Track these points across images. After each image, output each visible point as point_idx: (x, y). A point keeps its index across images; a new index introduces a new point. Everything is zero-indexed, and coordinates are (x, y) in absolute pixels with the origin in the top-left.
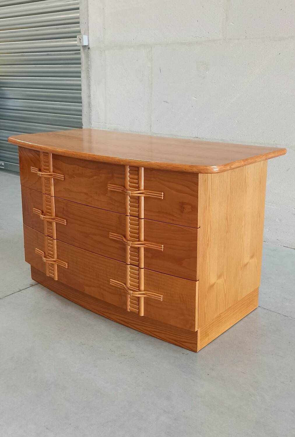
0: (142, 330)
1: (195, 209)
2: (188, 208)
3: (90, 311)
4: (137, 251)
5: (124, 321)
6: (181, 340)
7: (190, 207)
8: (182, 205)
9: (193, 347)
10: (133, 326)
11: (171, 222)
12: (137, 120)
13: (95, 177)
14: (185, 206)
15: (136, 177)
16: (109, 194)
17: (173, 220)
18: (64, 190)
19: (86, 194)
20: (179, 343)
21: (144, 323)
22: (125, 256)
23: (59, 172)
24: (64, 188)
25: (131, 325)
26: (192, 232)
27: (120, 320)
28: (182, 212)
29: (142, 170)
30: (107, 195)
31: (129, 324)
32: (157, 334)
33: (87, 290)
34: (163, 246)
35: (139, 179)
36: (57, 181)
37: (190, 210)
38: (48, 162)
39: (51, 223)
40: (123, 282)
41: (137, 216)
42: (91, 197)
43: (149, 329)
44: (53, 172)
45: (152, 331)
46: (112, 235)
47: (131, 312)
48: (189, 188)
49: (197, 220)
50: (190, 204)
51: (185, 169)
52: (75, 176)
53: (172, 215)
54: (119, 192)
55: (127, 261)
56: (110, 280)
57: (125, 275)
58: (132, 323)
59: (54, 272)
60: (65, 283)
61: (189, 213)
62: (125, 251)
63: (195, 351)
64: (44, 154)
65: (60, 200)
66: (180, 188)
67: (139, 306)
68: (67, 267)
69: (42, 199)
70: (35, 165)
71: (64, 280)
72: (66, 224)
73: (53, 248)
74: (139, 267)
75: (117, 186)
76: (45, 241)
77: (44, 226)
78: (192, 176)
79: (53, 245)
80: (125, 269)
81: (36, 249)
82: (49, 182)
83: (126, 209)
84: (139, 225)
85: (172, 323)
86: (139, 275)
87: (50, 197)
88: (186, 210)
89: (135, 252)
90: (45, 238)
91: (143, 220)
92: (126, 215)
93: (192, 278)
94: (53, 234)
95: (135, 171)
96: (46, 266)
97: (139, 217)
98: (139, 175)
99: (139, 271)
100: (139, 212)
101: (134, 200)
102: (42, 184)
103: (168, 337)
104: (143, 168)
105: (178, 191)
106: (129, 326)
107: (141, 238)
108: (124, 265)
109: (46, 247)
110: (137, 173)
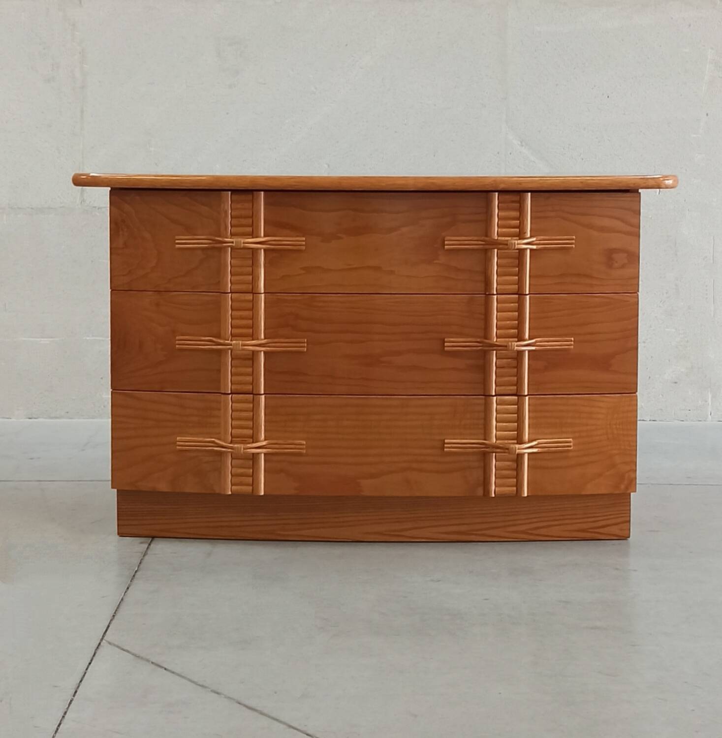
0: (507, 535)
1: (634, 258)
2: (620, 258)
4: (514, 363)
5: (460, 533)
6: (598, 524)
7: (625, 255)
8: (610, 255)
9: (621, 530)
11: (589, 289)
13: (404, 230)
14: (615, 256)
15: (515, 214)
16: (443, 259)
17: (592, 285)
18: (303, 272)
19: (377, 269)
20: (592, 532)
23: (288, 232)
24: (303, 269)
25: (476, 535)
26: (628, 301)
28: (610, 267)
29: (528, 198)
30: (435, 262)
31: (473, 534)
32: (543, 531)
33: (368, 487)
34: (573, 339)
35: (521, 218)
36: (276, 256)
37: (626, 261)
38: (254, 216)
41: (516, 291)
42: (391, 272)
43: (523, 528)
44: (265, 235)
45: (531, 529)
46: (452, 343)
48: (623, 221)
49: (637, 277)
50: (625, 251)
51: (634, 184)
52: (343, 235)
53: (591, 277)
54: (473, 250)
55: (490, 389)
56: (444, 443)
57: (482, 421)
58: (481, 530)
59: (254, 476)
60: (292, 492)
61: (623, 266)
62: (484, 369)
63: (625, 537)
64: (235, 197)
65: (286, 298)
66: (606, 222)
67: (518, 477)
68: (304, 451)
69: (218, 306)
70: (189, 230)
71: (288, 488)
72: (305, 349)
73: (254, 419)
74: (519, 395)
75: (470, 238)
76: (220, 410)
77: (219, 371)
78: (629, 199)
79: (255, 409)
80: (482, 408)
81: (178, 438)
82: (251, 262)
83: (487, 283)
84: (520, 310)
85: (590, 489)
86: (519, 412)
87: (249, 297)
88: (617, 262)
89: (509, 366)
90: (220, 402)
91: (528, 297)
92: (488, 295)
93: (630, 389)
94: (255, 383)
95: (513, 202)
96: (219, 470)
97: (520, 294)
98: (521, 209)
99: (519, 404)
100: (520, 283)
101: (510, 260)
102: (219, 271)
103: (569, 527)
104: (529, 194)
105: (602, 229)
106: (473, 538)
107: (525, 334)
108: (481, 400)
109: (226, 422)
110: (517, 205)
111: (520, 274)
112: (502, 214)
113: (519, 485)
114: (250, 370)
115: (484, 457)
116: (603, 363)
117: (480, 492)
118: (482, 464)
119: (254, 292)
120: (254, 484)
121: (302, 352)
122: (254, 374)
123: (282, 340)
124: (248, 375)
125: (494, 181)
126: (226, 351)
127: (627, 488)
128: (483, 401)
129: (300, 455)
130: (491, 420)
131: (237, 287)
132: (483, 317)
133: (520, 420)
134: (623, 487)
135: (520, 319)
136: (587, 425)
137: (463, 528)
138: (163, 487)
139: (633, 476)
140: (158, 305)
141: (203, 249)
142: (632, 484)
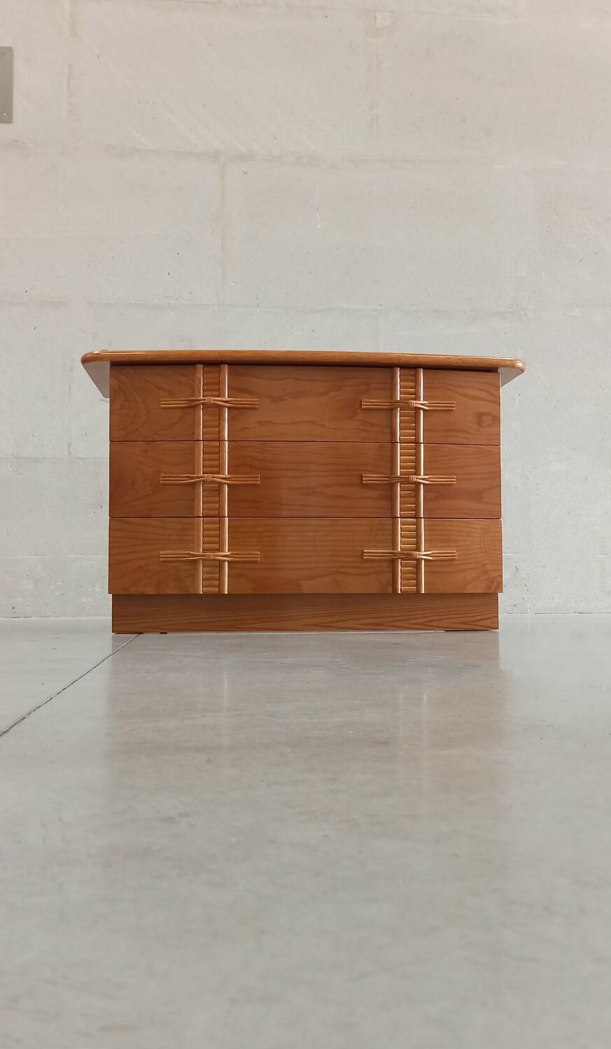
0: (409, 626)
1: (496, 420)
2: (487, 420)
7: (491, 417)
8: (480, 417)
9: (493, 623)
11: (467, 441)
13: (332, 394)
14: (484, 418)
15: (413, 384)
16: (361, 416)
17: (467, 438)
18: (257, 425)
19: (313, 423)
20: (471, 624)
22: (392, 507)
23: (245, 394)
24: (257, 422)
26: (493, 451)
28: (480, 426)
29: (422, 371)
30: (355, 418)
31: (385, 625)
33: (307, 586)
34: (455, 477)
35: (416, 387)
36: (237, 412)
37: (491, 422)
38: (219, 383)
39: (219, 489)
40: (388, 548)
41: (414, 441)
42: (323, 426)
43: (421, 621)
44: (229, 397)
46: (369, 477)
47: (404, 593)
48: (488, 392)
49: (499, 434)
50: (489, 414)
52: (287, 398)
53: (466, 432)
54: (383, 409)
55: (396, 513)
56: (363, 552)
57: (390, 537)
59: (220, 580)
60: (249, 592)
61: (489, 426)
62: (392, 498)
63: (496, 628)
64: (206, 369)
65: (245, 445)
66: (476, 393)
67: (418, 579)
68: (259, 559)
69: (192, 452)
70: (171, 394)
71: (246, 588)
72: (259, 483)
73: (220, 536)
74: (417, 517)
75: (380, 401)
76: (193, 530)
77: (193, 500)
78: (492, 377)
79: (220, 529)
80: (390, 527)
81: (161, 552)
82: (218, 418)
83: (393, 434)
84: (417, 455)
85: (470, 589)
86: (418, 530)
87: (217, 444)
88: (485, 422)
89: (410, 496)
90: (193, 524)
91: (422, 445)
92: (394, 443)
93: (496, 516)
94: (220, 508)
95: (410, 375)
96: (194, 576)
97: (417, 442)
98: (416, 381)
99: (418, 524)
100: (417, 435)
101: (409, 417)
102: (194, 424)
103: (455, 621)
104: (423, 369)
105: (474, 398)
107: (421, 472)
108: (390, 521)
109: (199, 538)
110: (413, 378)
111: (417, 428)
112: (403, 384)
113: (418, 585)
114: (218, 498)
115: (393, 563)
116: (477, 496)
117: (390, 590)
118: (391, 570)
119: (220, 440)
120: (220, 585)
121: (258, 485)
122: (220, 502)
123: (241, 476)
124: (215, 502)
126: (199, 482)
127: (496, 589)
128: (391, 522)
129: (255, 562)
130: (397, 535)
131: (207, 437)
132: (390, 459)
133: (418, 537)
134: (493, 588)
135: (417, 461)
136: (466, 541)
138: (150, 591)
139: (500, 580)
140: (146, 451)
141: (181, 408)
142: (499, 586)
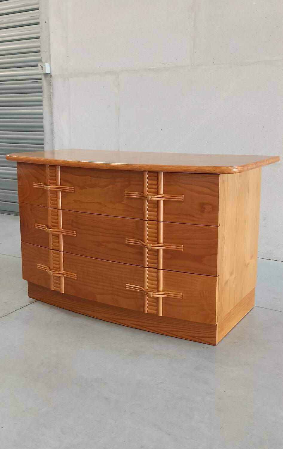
0: (159, 331)
1: (215, 208)
2: (209, 208)
3: (100, 320)
4: (156, 253)
5: (139, 325)
6: (201, 335)
7: (210, 207)
8: (202, 206)
9: (212, 340)
10: (148, 328)
11: (191, 222)
12: (104, 145)
13: (109, 186)
14: (205, 206)
15: (155, 182)
16: (125, 202)
17: (193, 221)
18: (74, 202)
19: (100, 203)
20: (197, 338)
21: (160, 324)
22: (143, 260)
23: (68, 184)
24: (74, 200)
25: (146, 328)
26: (211, 230)
27: (134, 324)
28: (203, 212)
29: (162, 175)
30: (122, 202)
31: (144, 327)
32: (175, 333)
33: (99, 298)
34: (183, 246)
35: (158, 184)
36: (65, 194)
37: (211, 210)
38: (56, 176)
39: (57, 236)
40: (140, 285)
41: (156, 220)
42: (105, 206)
43: (165, 329)
44: (61, 185)
45: (169, 331)
46: (129, 241)
47: (149, 314)
48: (209, 188)
49: (217, 219)
50: (211, 205)
51: (209, 171)
52: (87, 187)
53: (193, 216)
54: (136, 199)
55: (145, 264)
56: (126, 285)
57: (142, 278)
58: (147, 326)
59: (60, 284)
60: (73, 294)
61: (209, 212)
62: (142, 254)
63: (214, 344)
65: (68, 212)
66: (201, 189)
67: (158, 306)
69: (47, 213)
71: (72, 292)
72: (75, 236)
73: (59, 261)
74: (158, 269)
75: (135, 193)
76: (49, 255)
77: (49, 240)
78: (213, 177)
79: (60, 258)
81: (38, 264)
82: (56, 196)
83: (143, 214)
84: (158, 228)
85: (192, 319)
86: (158, 277)
87: (56, 210)
88: (206, 210)
89: (153, 255)
90: (49, 252)
91: (162, 223)
92: (144, 220)
93: (213, 274)
94: (60, 247)
95: (154, 177)
97: (158, 221)
98: (158, 180)
99: (158, 273)
100: (158, 215)
101: (153, 205)
102: (46, 198)
103: (187, 334)
104: (162, 173)
105: (199, 193)
106: (144, 329)
107: (160, 241)
109: (51, 261)
110: (156, 178)
111: (158, 211)
112: (150, 182)
113: (158, 310)
114: (58, 241)
115: (143, 296)
116: (199, 259)
119: (57, 208)
122: (59, 243)
123: (68, 230)
124: (57, 243)
125: (140, 166)
127: (211, 322)
128: (142, 269)
129: (75, 279)
130: (145, 278)
131: (52, 206)
132: (142, 230)
133: (158, 281)
135: (158, 233)
136: (190, 288)
137: (140, 324)
138: (36, 282)
139: (214, 316)
141: (42, 188)
